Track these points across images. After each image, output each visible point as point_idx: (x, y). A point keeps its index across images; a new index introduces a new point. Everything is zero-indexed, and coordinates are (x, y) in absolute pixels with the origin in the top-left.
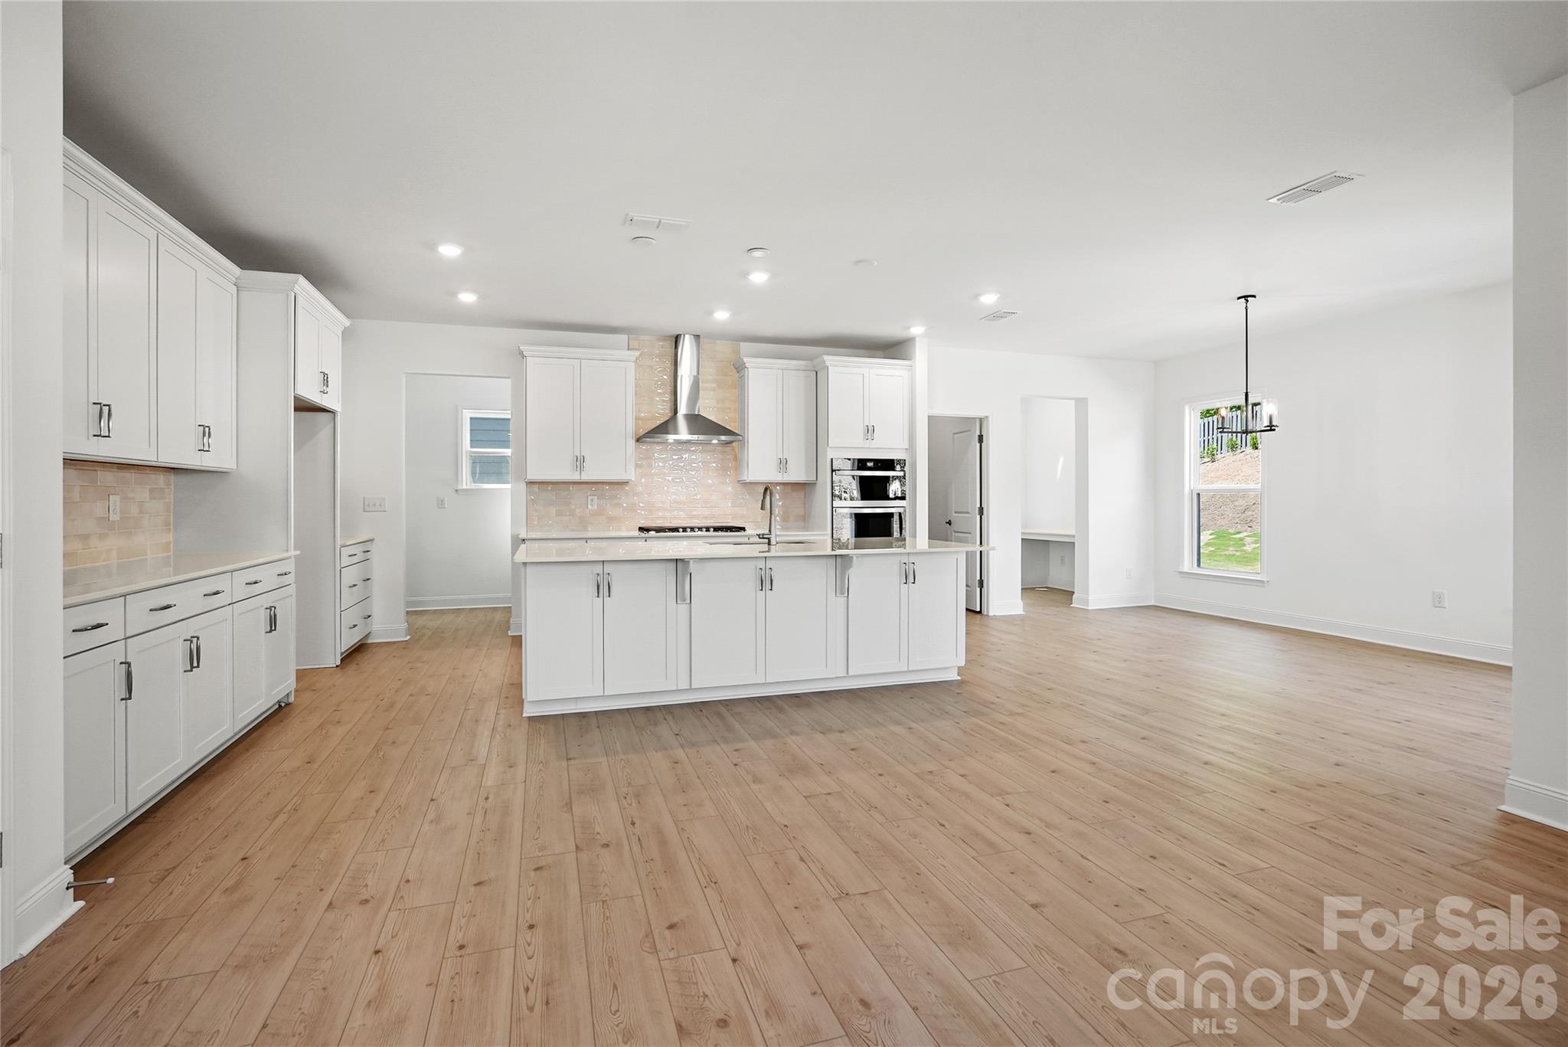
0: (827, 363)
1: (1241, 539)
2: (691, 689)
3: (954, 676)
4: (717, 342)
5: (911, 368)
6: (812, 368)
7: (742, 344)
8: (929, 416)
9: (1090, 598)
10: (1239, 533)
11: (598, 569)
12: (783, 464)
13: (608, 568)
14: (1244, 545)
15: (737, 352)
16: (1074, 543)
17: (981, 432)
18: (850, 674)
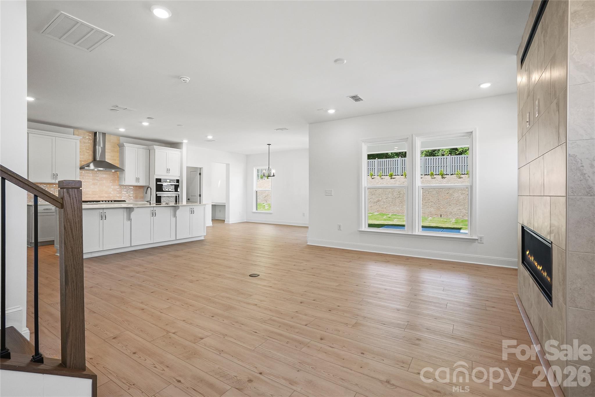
0: (155, 148)
1: (264, 206)
2: (131, 246)
3: (202, 238)
4: (111, 136)
5: (181, 152)
6: (148, 149)
7: (121, 137)
8: (187, 167)
9: (230, 220)
10: (264, 204)
11: (101, 211)
12: (138, 180)
13: (105, 211)
14: (265, 207)
15: (119, 140)
16: (225, 205)
17: (200, 172)
18: (177, 239)
